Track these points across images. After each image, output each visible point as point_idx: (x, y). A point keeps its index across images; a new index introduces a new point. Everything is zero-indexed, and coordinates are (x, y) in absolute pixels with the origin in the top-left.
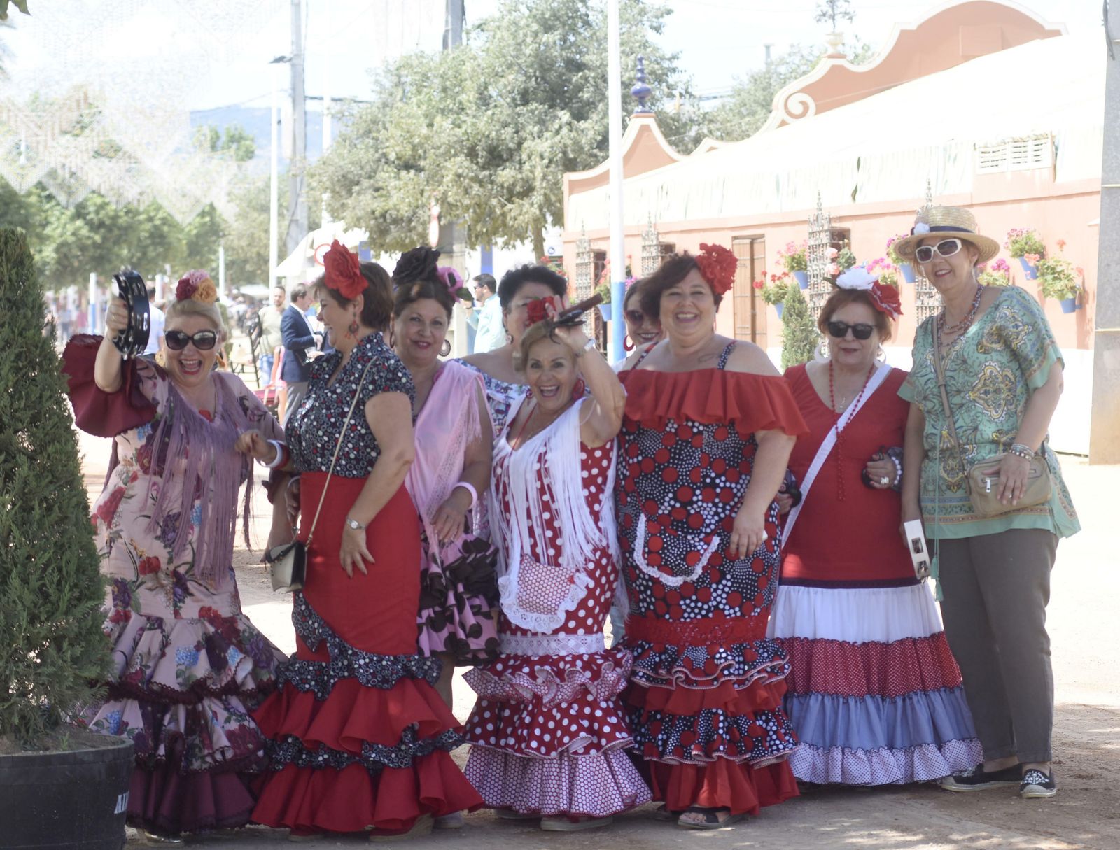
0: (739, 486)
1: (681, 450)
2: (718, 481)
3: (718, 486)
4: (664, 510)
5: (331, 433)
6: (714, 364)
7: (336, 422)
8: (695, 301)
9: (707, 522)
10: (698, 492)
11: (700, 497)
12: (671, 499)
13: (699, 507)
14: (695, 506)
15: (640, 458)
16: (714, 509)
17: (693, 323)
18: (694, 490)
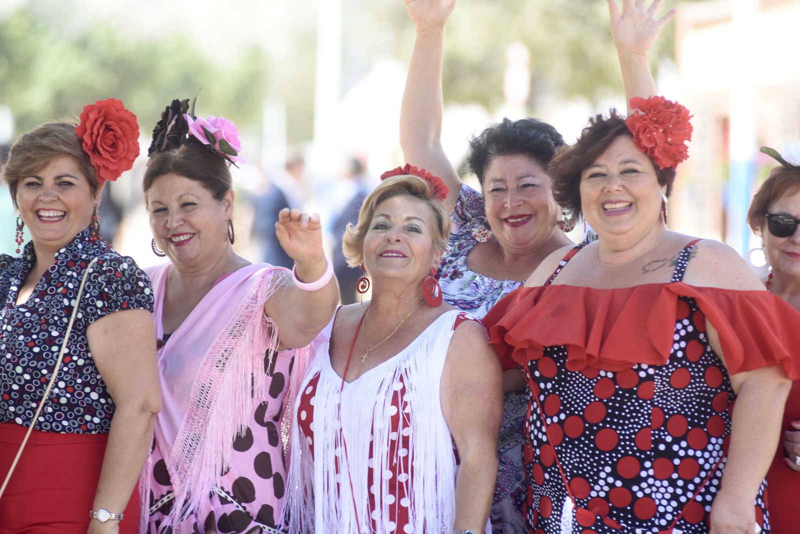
0: (707, 455)
1: (622, 403)
2: (675, 448)
3: (676, 455)
4: (600, 490)
5: (35, 368)
6: (665, 276)
7: (41, 352)
8: (626, 185)
9: (661, 509)
10: (648, 464)
11: (651, 472)
12: (608, 475)
13: (650, 486)
14: (644, 485)
15: (563, 416)
16: (671, 490)
17: (626, 216)
18: (642, 462)
